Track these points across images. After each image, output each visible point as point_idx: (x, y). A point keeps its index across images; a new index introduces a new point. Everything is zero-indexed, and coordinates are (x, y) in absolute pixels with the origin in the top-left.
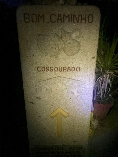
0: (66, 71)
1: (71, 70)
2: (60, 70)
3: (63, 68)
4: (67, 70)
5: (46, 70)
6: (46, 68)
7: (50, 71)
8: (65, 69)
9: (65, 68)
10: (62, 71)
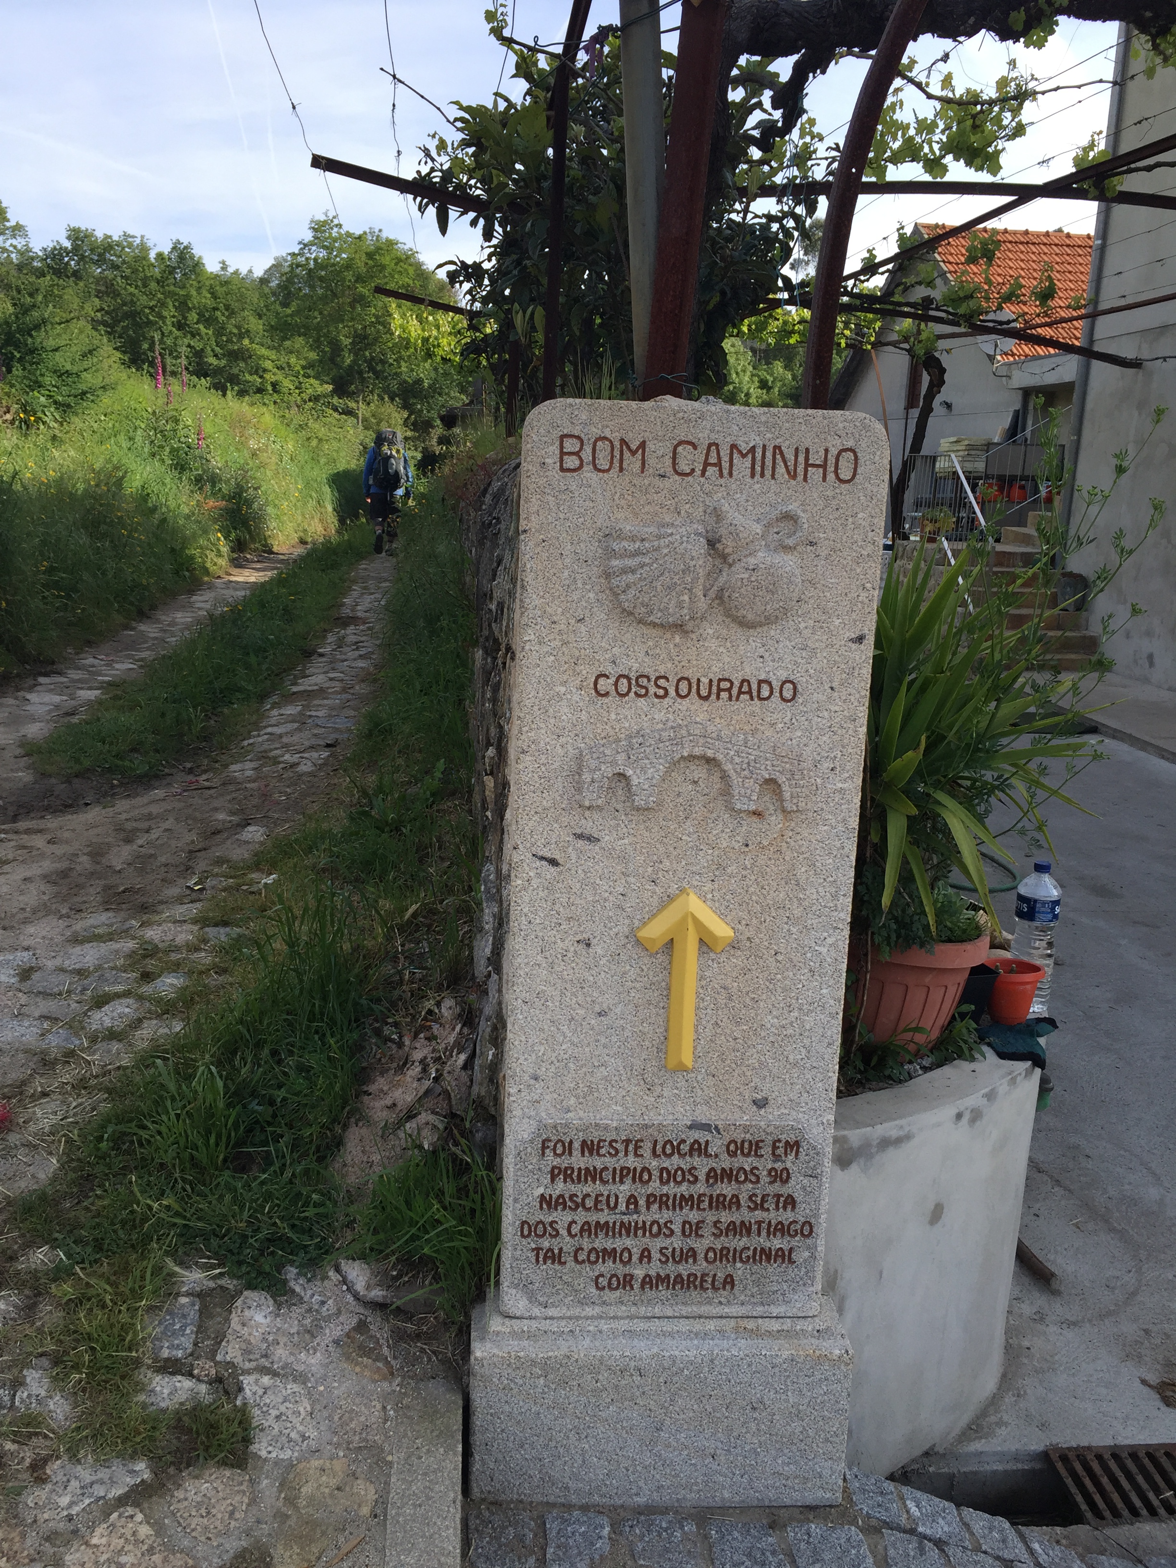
0: (730, 698)
1: (755, 694)
2: (704, 693)
3: (715, 683)
4: (735, 691)
5: (633, 690)
6: (633, 682)
7: (657, 696)
8: (724, 690)
9: (725, 685)
10: (713, 697)
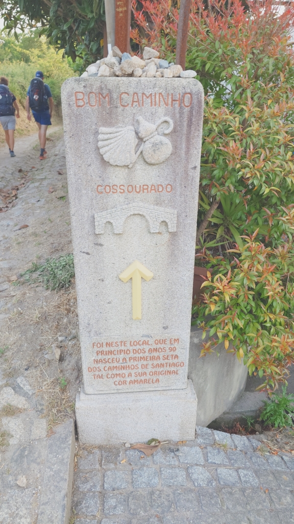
0: (148, 192)
1: (157, 190)
2: (138, 190)
3: (142, 187)
4: (149, 189)
5: (112, 191)
6: (111, 188)
9: (145, 187)
10: (142, 192)
